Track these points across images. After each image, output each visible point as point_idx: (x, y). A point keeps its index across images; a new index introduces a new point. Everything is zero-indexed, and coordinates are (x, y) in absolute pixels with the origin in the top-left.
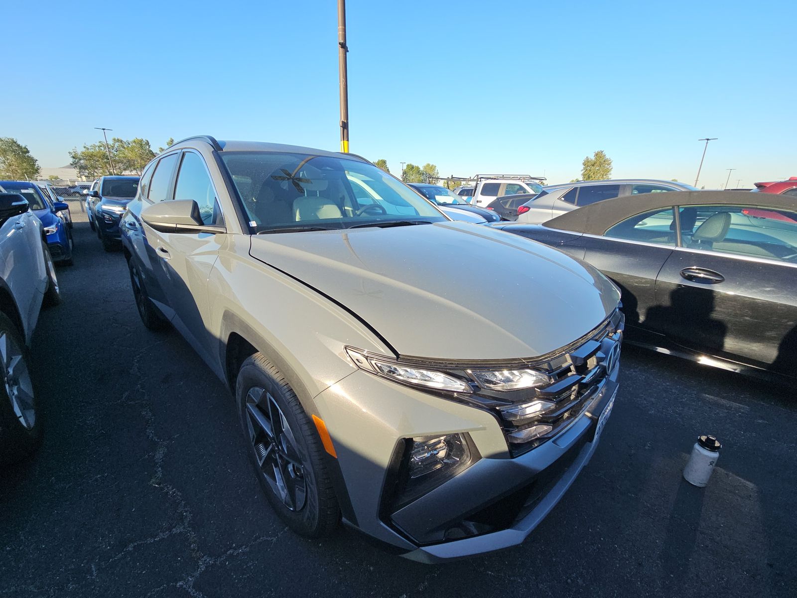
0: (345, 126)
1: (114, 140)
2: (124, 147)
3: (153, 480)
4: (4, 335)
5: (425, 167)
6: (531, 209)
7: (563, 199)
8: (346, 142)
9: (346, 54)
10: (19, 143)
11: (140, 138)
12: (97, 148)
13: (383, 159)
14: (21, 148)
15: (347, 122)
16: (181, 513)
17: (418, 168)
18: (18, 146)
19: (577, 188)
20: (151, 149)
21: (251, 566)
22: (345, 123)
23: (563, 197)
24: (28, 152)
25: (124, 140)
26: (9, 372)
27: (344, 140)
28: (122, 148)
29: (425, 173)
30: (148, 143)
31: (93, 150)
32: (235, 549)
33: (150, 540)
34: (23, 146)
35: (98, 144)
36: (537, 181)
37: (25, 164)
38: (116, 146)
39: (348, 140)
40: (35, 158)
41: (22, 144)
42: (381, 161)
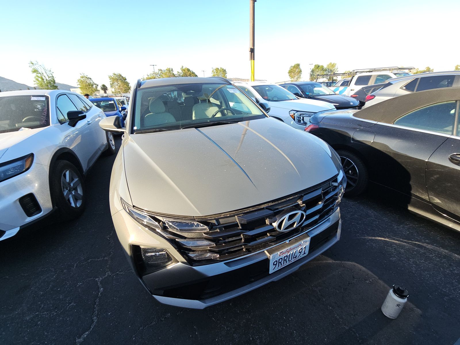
0: (252, 51)
1: (159, 70)
2: (162, 73)
3: (108, 236)
4: (68, 171)
5: (328, 66)
6: (376, 97)
7: (404, 88)
8: (252, 61)
9: (254, 4)
10: (122, 75)
11: (169, 68)
12: (152, 75)
13: (298, 63)
14: (123, 78)
15: (254, 48)
16: (110, 252)
17: (322, 66)
18: (122, 77)
19: (418, 78)
20: (173, 73)
21: (121, 280)
22: (252, 48)
23: (405, 87)
24: (126, 79)
25: (163, 70)
26: (71, 185)
27: (251, 60)
28: (162, 74)
29: (327, 69)
30: (172, 70)
31: (150, 76)
32: (120, 272)
33: (96, 260)
34: (124, 77)
35: (153, 73)
36: (407, 71)
37: (125, 86)
38: (159, 73)
39: (254, 60)
40: (129, 82)
41: (124, 76)
42: (297, 64)
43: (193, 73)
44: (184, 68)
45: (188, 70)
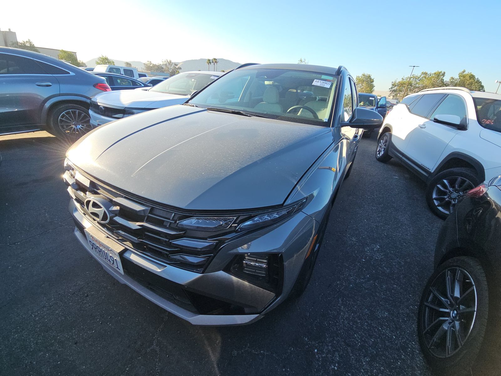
1: (422, 73)
2: (426, 78)
11: (440, 71)
30: (444, 74)
43: (479, 82)
44: (466, 73)
45: (472, 77)
